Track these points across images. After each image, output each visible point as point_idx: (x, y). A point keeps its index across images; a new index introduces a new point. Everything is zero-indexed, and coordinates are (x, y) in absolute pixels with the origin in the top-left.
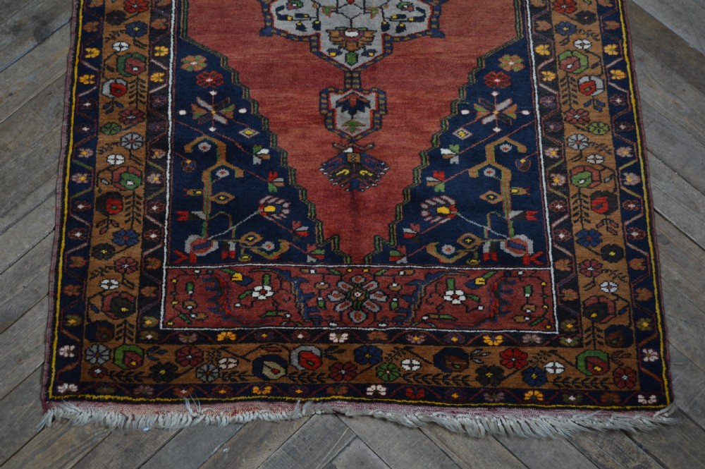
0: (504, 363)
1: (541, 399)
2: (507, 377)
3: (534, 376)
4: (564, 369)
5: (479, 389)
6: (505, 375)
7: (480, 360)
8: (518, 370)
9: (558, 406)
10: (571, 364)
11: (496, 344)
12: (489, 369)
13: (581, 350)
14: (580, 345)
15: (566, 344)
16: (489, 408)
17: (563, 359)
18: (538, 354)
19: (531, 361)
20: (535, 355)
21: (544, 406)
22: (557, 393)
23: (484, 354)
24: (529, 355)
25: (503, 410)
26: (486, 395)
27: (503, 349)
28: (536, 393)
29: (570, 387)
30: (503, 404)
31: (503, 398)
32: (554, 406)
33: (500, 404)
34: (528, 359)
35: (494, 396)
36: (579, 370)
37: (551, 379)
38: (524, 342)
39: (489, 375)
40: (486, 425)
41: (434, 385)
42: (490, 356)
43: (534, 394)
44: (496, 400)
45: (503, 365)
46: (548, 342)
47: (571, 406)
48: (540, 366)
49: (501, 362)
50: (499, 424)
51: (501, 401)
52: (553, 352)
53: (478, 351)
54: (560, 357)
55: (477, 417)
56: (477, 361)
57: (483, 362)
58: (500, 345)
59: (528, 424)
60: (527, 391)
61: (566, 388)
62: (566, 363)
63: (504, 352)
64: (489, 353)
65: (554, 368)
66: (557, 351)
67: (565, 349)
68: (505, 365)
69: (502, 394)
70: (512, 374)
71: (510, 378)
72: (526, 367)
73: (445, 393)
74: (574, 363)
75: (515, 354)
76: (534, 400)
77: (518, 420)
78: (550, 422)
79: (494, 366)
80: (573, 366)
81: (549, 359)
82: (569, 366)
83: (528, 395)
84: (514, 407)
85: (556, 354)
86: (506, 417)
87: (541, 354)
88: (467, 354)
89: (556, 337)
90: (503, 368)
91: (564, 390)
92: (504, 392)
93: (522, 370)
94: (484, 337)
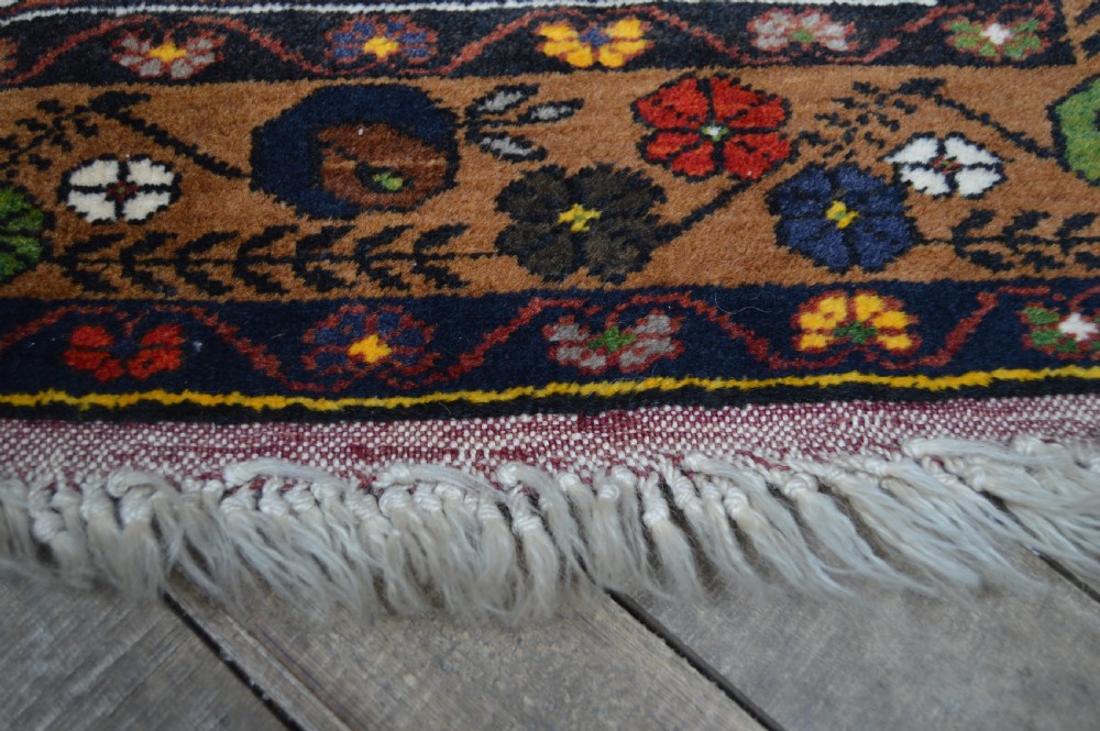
0: (660, 150)
1: (900, 343)
2: (687, 223)
3: (839, 214)
4: (999, 169)
5: (521, 298)
6: (672, 212)
7: (520, 141)
8: (743, 185)
9: (1002, 374)
10: (1030, 146)
11: (608, 58)
12: (576, 189)
13: (1064, 77)
14: (1057, 54)
15: (986, 52)
16: (586, 409)
17: (985, 119)
18: (849, 103)
19: (813, 139)
20: (831, 108)
21: (923, 382)
22: (988, 301)
23: (545, 113)
24: (797, 109)
25: (670, 418)
26: (563, 332)
27: (651, 80)
28: (867, 305)
29: (1049, 262)
30: (668, 384)
31: (666, 347)
32: (979, 378)
33: (651, 383)
34: (793, 129)
35: (611, 336)
36: (1080, 175)
37: (936, 225)
38: (762, 43)
39: (578, 217)
40: (564, 525)
41: (244, 293)
42: (578, 119)
43: (852, 315)
44: (627, 359)
45: (653, 161)
46: (888, 45)
47: (1080, 372)
48: (866, 157)
49: (643, 147)
50: (657, 516)
51: (659, 366)
52: (927, 88)
53: (512, 98)
54: (969, 115)
55: (509, 473)
56: (506, 146)
57: (541, 154)
58: (633, 64)
59: (844, 503)
60: (808, 296)
61: (1030, 271)
62: (1008, 142)
63: (655, 98)
64: (576, 104)
65: (947, 168)
66: (940, 82)
67: (981, 74)
68: (665, 162)
69: (660, 322)
70: (709, 209)
71: (702, 228)
72: (790, 170)
73: (308, 338)
74: (1046, 141)
75: (720, 108)
76: (853, 349)
77: (776, 477)
78: (980, 481)
79: (605, 169)
80: (1042, 153)
81: (908, 124)
82: (1022, 156)
83: (819, 323)
84: (736, 398)
85: (940, 101)
86: (693, 461)
87: (860, 98)
88: (448, 113)
89: (923, 22)
90: (660, 176)
91: (1024, 281)
92: (673, 311)
93: (770, 182)
94: (545, 31)
